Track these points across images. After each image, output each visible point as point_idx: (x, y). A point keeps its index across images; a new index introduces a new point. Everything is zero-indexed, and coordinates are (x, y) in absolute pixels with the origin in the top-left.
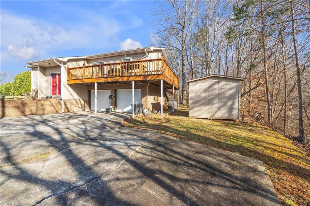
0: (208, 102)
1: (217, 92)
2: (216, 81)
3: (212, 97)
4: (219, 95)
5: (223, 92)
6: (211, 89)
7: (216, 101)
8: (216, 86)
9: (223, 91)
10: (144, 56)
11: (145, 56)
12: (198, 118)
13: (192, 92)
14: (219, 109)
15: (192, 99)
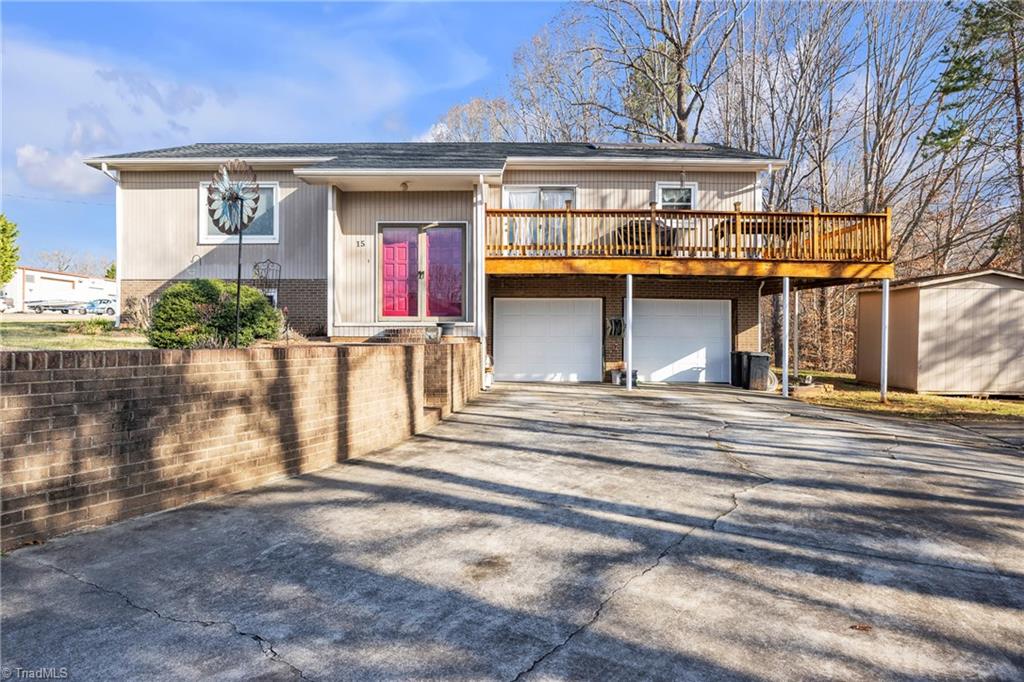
0: (976, 346)
1: (997, 318)
2: (998, 287)
3: (986, 333)
4: (1003, 327)
5: (1016, 320)
6: (985, 309)
7: (996, 345)
8: (996, 302)
9: (1014, 316)
10: (747, 184)
11: (749, 187)
12: (948, 396)
13: (928, 316)
14: (1003, 366)
15: (929, 337)
